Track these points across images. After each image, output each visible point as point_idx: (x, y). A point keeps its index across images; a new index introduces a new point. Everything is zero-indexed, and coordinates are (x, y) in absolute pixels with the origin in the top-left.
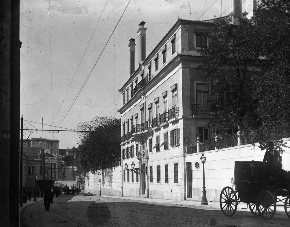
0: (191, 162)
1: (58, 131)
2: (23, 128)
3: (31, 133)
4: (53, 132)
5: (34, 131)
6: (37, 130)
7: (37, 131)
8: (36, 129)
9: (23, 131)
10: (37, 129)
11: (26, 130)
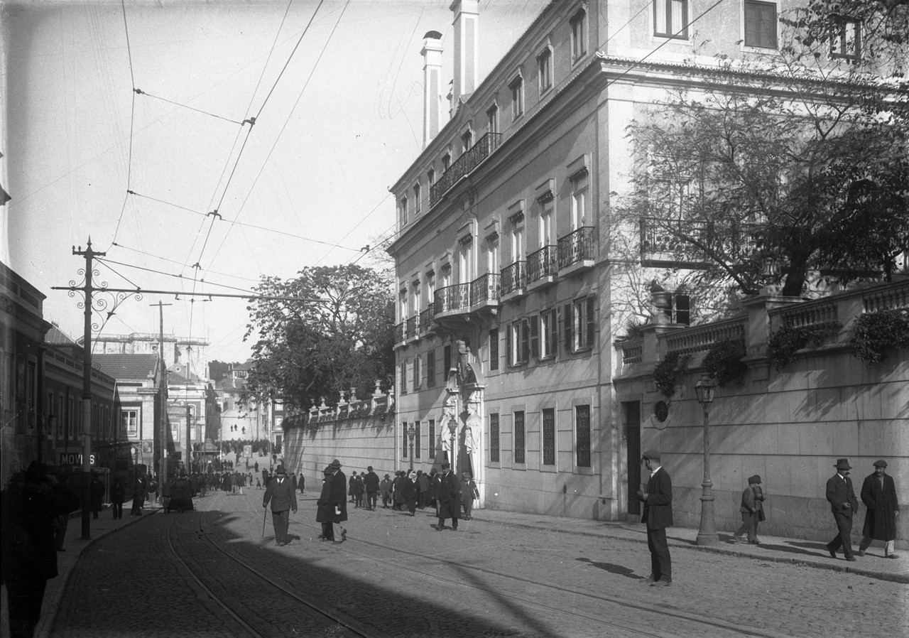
0: (638, 402)
1: (210, 295)
2: (93, 285)
3: (119, 300)
4: (192, 301)
5: (128, 293)
6: (139, 291)
7: (139, 294)
8: (136, 289)
9: (93, 293)
10: (139, 288)
11: (103, 290)
